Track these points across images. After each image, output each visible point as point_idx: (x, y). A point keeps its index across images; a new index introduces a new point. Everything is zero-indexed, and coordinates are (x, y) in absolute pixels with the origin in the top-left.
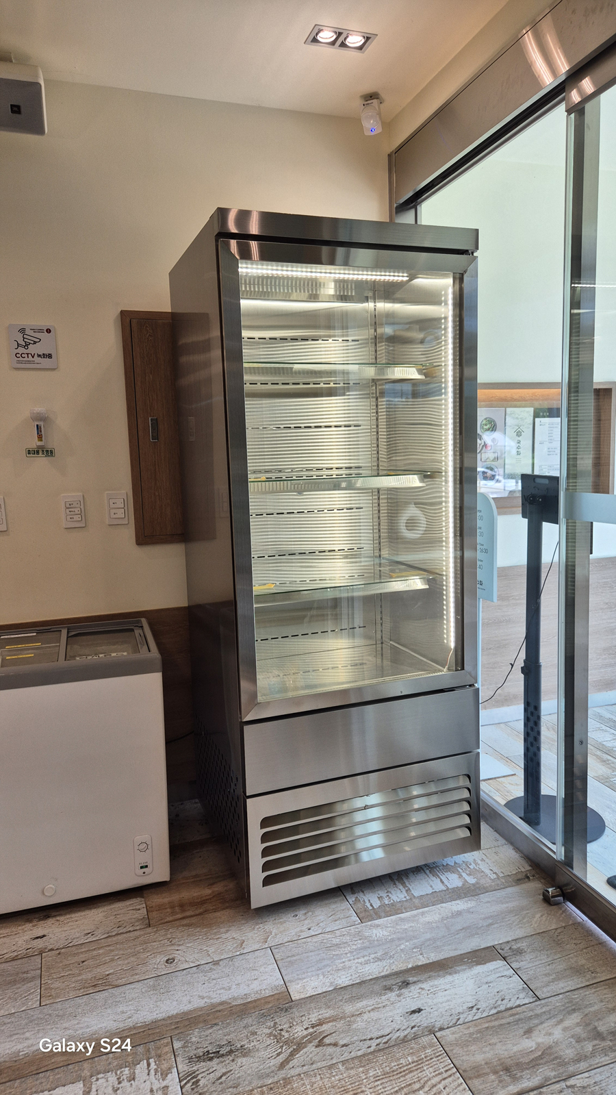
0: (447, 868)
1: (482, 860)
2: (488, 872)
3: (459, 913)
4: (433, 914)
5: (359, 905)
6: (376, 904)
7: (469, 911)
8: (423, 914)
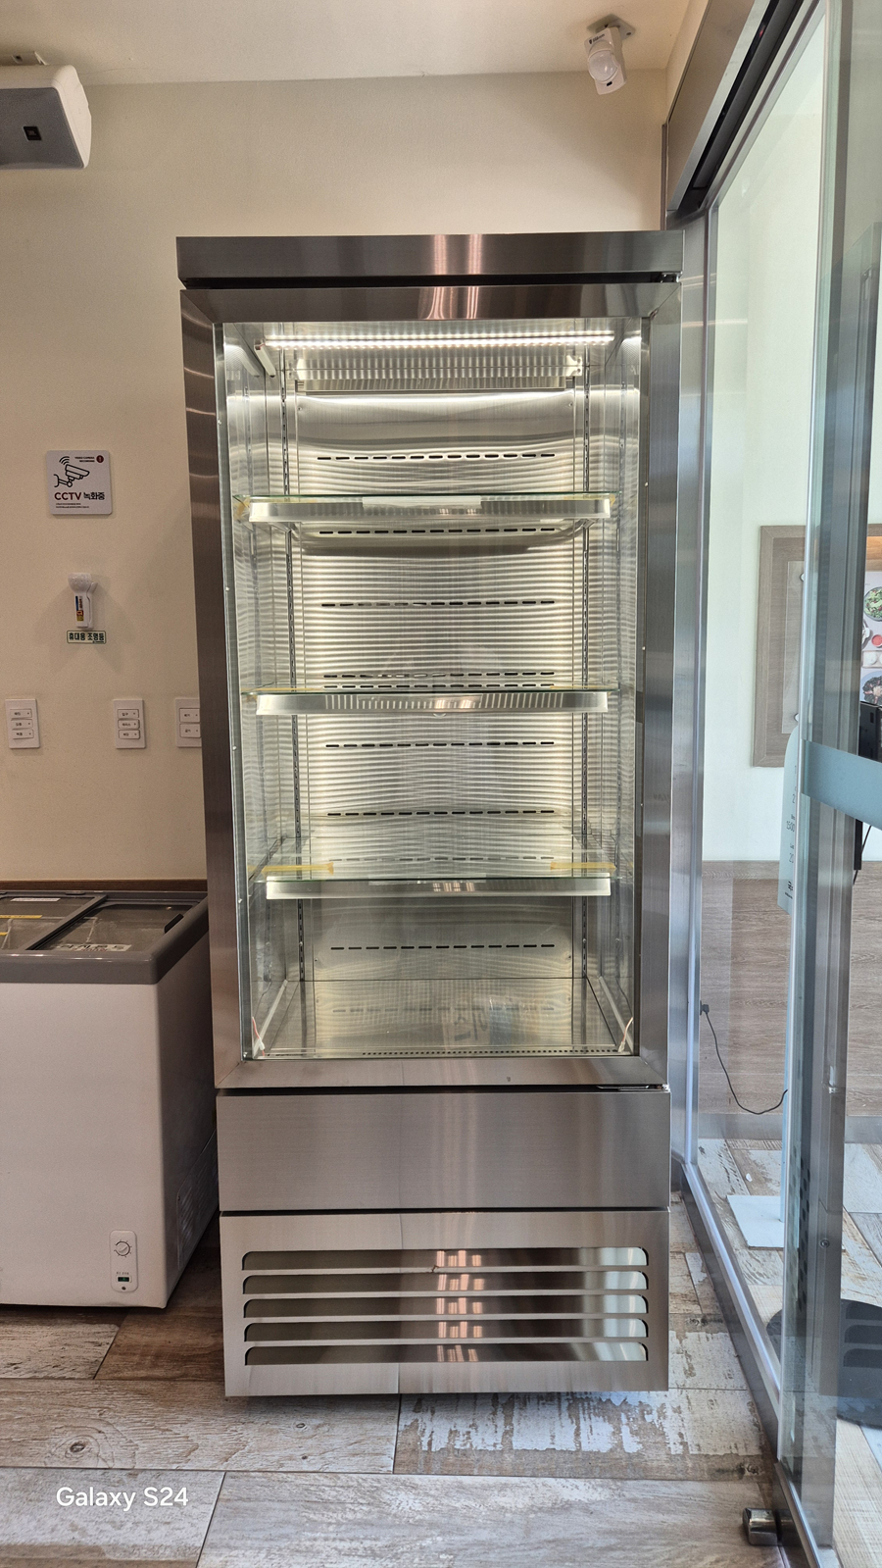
0: (602, 1407)
1: (678, 1410)
2: (672, 1437)
3: (567, 1507)
4: (519, 1495)
5: (411, 1438)
6: (440, 1442)
7: (587, 1509)
8: (504, 1487)
